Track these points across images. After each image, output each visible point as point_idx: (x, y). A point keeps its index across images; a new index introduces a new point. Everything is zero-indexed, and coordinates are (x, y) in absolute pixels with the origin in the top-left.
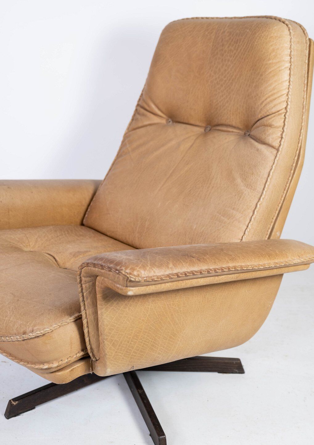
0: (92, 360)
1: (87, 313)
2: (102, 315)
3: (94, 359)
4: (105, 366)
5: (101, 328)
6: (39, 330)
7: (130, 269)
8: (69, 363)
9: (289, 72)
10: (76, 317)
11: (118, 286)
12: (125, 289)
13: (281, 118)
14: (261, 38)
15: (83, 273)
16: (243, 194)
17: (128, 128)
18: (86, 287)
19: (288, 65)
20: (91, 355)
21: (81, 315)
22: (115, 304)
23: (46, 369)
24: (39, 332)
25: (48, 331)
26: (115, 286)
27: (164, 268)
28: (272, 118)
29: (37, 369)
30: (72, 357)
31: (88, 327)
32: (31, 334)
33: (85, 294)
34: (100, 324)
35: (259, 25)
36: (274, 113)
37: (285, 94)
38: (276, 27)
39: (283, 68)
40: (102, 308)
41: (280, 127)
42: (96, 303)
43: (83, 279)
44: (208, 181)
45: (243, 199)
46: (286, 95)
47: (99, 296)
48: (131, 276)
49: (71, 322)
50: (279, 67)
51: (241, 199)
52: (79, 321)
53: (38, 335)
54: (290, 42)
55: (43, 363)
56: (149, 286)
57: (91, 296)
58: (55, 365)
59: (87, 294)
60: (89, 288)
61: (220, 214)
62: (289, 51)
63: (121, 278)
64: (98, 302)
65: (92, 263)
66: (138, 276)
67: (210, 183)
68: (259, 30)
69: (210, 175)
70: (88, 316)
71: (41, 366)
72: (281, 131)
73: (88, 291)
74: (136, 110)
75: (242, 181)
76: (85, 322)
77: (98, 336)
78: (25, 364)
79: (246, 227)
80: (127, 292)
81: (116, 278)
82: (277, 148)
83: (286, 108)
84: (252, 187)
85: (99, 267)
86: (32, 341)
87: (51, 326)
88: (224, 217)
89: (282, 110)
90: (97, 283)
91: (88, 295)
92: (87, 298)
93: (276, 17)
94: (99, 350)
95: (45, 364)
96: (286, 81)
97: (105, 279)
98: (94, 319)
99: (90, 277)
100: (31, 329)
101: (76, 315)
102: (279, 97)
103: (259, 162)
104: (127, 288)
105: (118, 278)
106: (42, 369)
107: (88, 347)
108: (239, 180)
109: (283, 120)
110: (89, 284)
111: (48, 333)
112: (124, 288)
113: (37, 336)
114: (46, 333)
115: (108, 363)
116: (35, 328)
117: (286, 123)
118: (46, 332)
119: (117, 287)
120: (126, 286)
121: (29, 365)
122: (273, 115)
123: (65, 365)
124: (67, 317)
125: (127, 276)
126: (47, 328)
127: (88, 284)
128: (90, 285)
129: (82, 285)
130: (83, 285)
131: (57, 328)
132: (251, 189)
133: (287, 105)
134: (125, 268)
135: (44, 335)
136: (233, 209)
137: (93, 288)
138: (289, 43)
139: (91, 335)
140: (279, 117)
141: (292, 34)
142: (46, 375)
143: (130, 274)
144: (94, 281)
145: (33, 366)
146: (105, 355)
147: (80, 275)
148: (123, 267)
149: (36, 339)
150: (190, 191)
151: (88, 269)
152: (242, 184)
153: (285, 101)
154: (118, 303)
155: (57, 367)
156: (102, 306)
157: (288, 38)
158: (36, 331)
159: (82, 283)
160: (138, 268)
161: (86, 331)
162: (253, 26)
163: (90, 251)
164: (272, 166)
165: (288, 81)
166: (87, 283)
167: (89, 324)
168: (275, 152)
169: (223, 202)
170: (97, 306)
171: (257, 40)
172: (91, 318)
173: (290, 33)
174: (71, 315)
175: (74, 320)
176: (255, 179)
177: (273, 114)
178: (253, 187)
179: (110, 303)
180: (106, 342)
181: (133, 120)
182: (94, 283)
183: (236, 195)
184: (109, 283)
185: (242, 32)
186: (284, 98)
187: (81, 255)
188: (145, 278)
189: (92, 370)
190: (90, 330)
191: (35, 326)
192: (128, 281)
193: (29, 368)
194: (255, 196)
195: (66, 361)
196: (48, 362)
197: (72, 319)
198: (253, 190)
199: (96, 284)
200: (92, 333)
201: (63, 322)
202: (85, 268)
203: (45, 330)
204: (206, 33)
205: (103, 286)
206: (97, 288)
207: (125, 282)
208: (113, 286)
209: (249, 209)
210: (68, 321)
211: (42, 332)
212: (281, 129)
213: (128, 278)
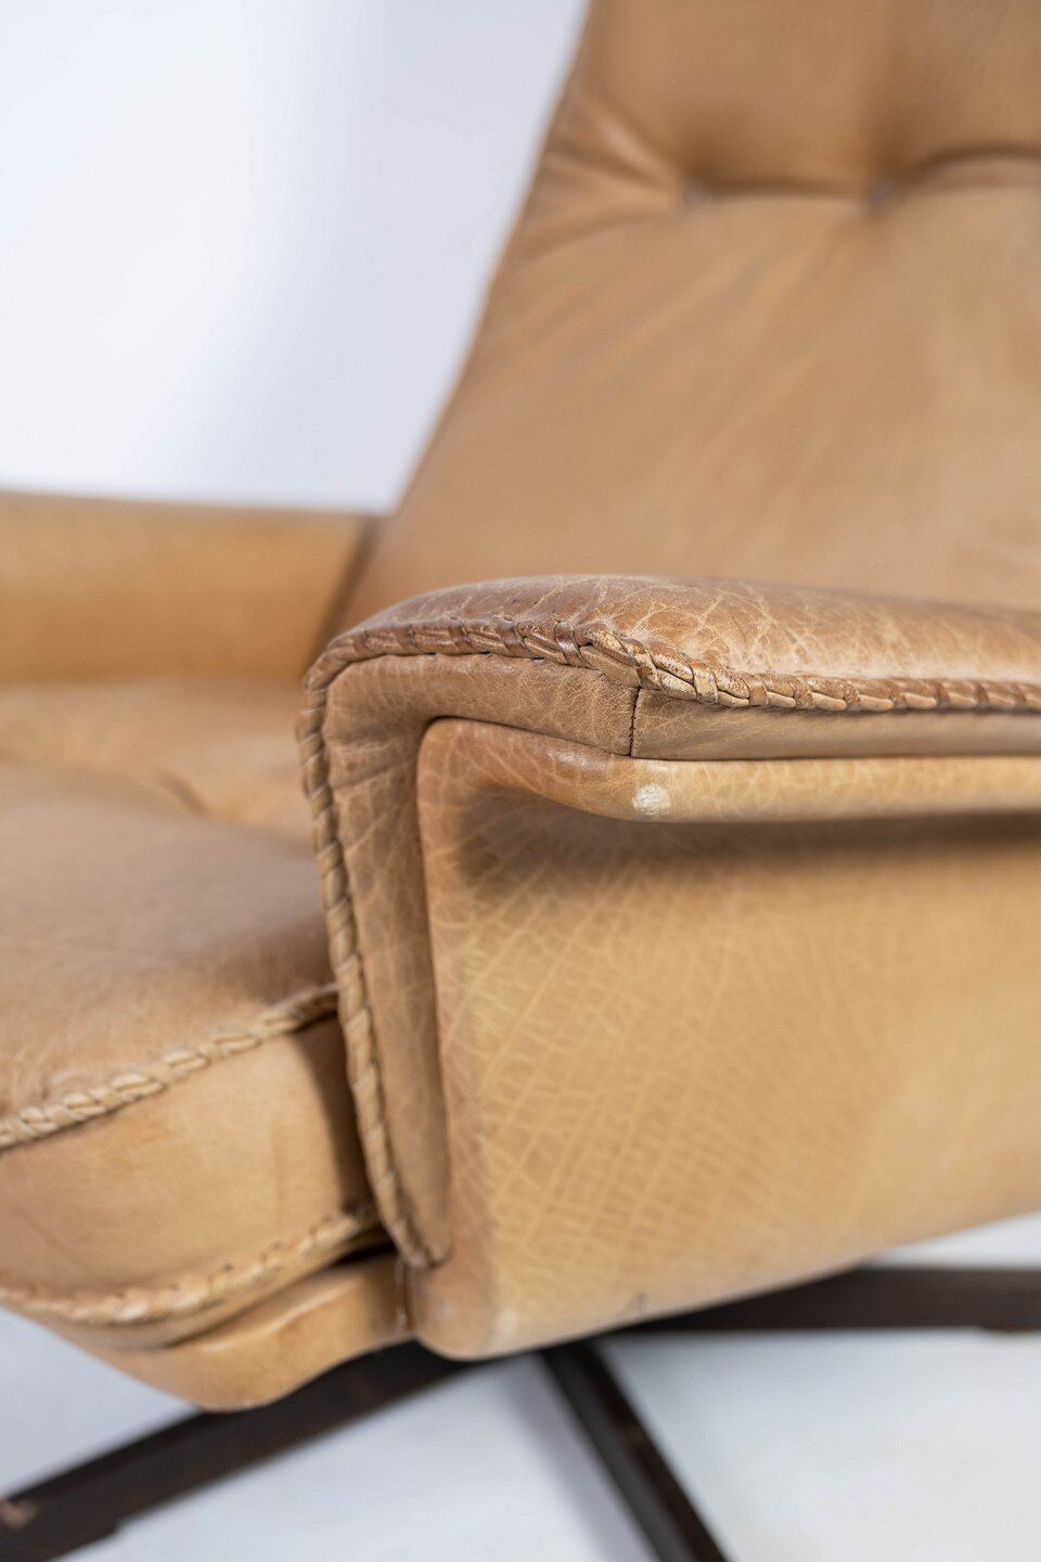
0: (406, 1268)
1: (371, 975)
2: (461, 977)
3: (416, 1260)
4: (486, 1294)
5: (455, 1066)
6: (84, 1083)
7: (652, 623)
8: (273, 1287)
10: (303, 1008)
11: (568, 757)
12: (617, 773)
15: (333, 709)
18: (354, 802)
20: (398, 1232)
21: (335, 997)
22: (538, 906)
23: (138, 1324)
24: (79, 1098)
25: (136, 1091)
26: (545, 761)
27: (855, 640)
29: (84, 1324)
30: (291, 1247)
31: (375, 1061)
32: (34, 1113)
33: (350, 854)
34: (448, 1038)
40: (462, 935)
42: (424, 909)
43: (339, 753)
47: (439, 856)
48: (660, 658)
49: (273, 1038)
52: (319, 1032)
53: (75, 1115)
55: (117, 1287)
56: (759, 766)
57: (390, 859)
58: (189, 1295)
59: (363, 848)
60: (377, 813)
63: (593, 683)
64: (437, 899)
65: (394, 630)
66: (710, 661)
70: (373, 996)
71: (110, 1308)
73: (368, 835)
76: (355, 1029)
77: (440, 1113)
78: (18, 1295)
80: (631, 790)
81: (559, 695)
85: (442, 637)
86: (43, 1153)
87: (156, 1058)
90: (424, 773)
91: (370, 858)
92: (366, 879)
94: (445, 1203)
95: (131, 1294)
97: (476, 734)
98: (415, 1010)
99: (378, 734)
100: (33, 1082)
101: (306, 995)
104: (626, 762)
105: (573, 687)
106: (113, 1325)
107: (383, 1187)
110: (374, 785)
111: (139, 1098)
112: (611, 764)
113: (68, 1121)
114: (124, 1105)
115: (504, 1277)
116: (58, 1078)
118: (125, 1096)
119: (559, 765)
120: (624, 742)
121: (40, 1305)
123: (250, 1298)
124: (247, 1007)
125: (639, 658)
126: (131, 1071)
127: (367, 783)
128: (380, 792)
129: (329, 793)
130: (338, 797)
131: (189, 1072)
134: (616, 621)
135: (111, 1113)
137: (398, 814)
139: (396, 1113)
142: (145, 1362)
143: (657, 648)
144: (405, 766)
145: (60, 1307)
146: (488, 1225)
147: (317, 729)
148: (605, 611)
149: (69, 1143)
151: (368, 673)
154: (552, 908)
155: (205, 1306)
156: (461, 919)
158: (67, 1092)
159: (334, 777)
160: (701, 620)
161: (364, 1086)
166: (362, 778)
167: (383, 1040)
170: (424, 928)
172: (393, 1002)
174: (269, 993)
175: (288, 1025)
179: (507, 905)
180: (489, 1148)
182: (402, 780)
184: (502, 753)
188: (758, 684)
189: (410, 1324)
190: (391, 1082)
191: (57, 1063)
192: (639, 703)
193: (39, 1318)
195: (256, 1269)
196: (145, 1281)
197: (276, 1017)
199: (421, 779)
200: (403, 1098)
201: (230, 1034)
202: (348, 671)
203: (117, 1082)
205: (463, 786)
206: (423, 805)
207: (625, 709)
208: (535, 763)
210: (259, 1029)
211: (100, 1093)
213: (642, 672)
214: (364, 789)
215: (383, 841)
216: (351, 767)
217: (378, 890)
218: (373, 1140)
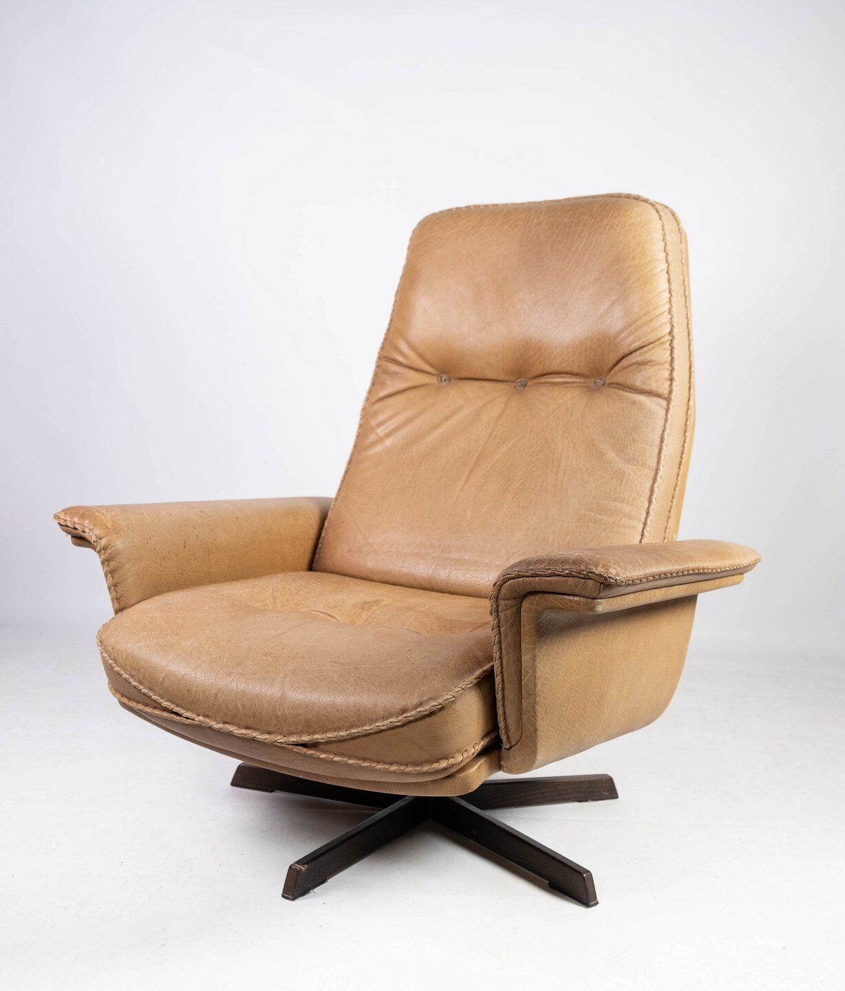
0: (504, 748)
1: (504, 663)
3: (508, 745)
5: (528, 685)
9: (667, 276)
12: (591, 603)
13: (665, 349)
14: (614, 227)
15: (504, 591)
16: (626, 475)
17: (367, 399)
18: (505, 616)
19: (664, 266)
20: (503, 738)
24: (436, 704)
28: (650, 350)
31: (503, 688)
33: (503, 630)
35: (605, 207)
36: (653, 342)
37: (665, 311)
38: (636, 209)
39: (658, 270)
41: (666, 362)
42: (520, 643)
43: (502, 602)
44: (553, 463)
45: (628, 483)
46: (667, 313)
47: (529, 628)
48: (609, 575)
50: (652, 270)
51: (624, 483)
54: (663, 229)
57: (512, 630)
59: (506, 628)
60: (510, 618)
61: (592, 511)
62: (663, 244)
66: (617, 575)
67: (558, 467)
68: (608, 215)
69: (554, 453)
70: (504, 670)
72: (667, 369)
73: (508, 624)
74: (378, 366)
75: (617, 455)
76: (498, 679)
79: (642, 526)
82: (666, 396)
83: (670, 333)
84: (638, 461)
88: (600, 515)
89: (664, 336)
90: (526, 606)
91: (508, 630)
92: (506, 636)
93: (629, 194)
96: (665, 291)
97: (546, 596)
99: (514, 598)
102: (657, 316)
103: (641, 422)
107: (501, 725)
108: (611, 455)
109: (669, 352)
114: (446, 705)
115: (538, 746)
117: (675, 356)
118: (447, 702)
119: (575, 601)
122: (651, 346)
124: (467, 675)
125: (605, 576)
128: (511, 613)
129: (498, 614)
130: (501, 614)
132: (636, 465)
133: (672, 328)
134: (595, 567)
135: (443, 707)
136: (615, 500)
137: (516, 618)
138: (661, 232)
139: (508, 702)
140: (662, 347)
141: (664, 218)
143: (607, 573)
144: (518, 607)
146: (536, 730)
147: (496, 600)
148: (591, 565)
149: (431, 717)
150: (523, 483)
152: (618, 459)
153: (667, 322)
157: (658, 225)
159: (500, 609)
162: (595, 208)
163: (382, 600)
164: (665, 425)
165: (668, 290)
166: (507, 609)
167: (506, 682)
168: (664, 403)
169: (591, 492)
171: (606, 231)
172: (509, 670)
173: (660, 216)
175: (478, 680)
176: (640, 448)
177: (649, 344)
178: (640, 461)
181: (373, 384)
182: (517, 612)
183: (612, 478)
184: (556, 600)
185: (575, 220)
186: (666, 318)
187: (373, 606)
190: (507, 692)
192: (601, 586)
194: (646, 476)
197: (475, 677)
198: (641, 466)
200: (510, 697)
201: (467, 683)
204: (506, 228)
206: (524, 615)
208: (567, 602)
209: (641, 496)
212: (668, 366)
213: (606, 579)
214: (508, 612)
215: (512, 625)
216: (506, 606)
217: (509, 639)
218: (500, 711)
